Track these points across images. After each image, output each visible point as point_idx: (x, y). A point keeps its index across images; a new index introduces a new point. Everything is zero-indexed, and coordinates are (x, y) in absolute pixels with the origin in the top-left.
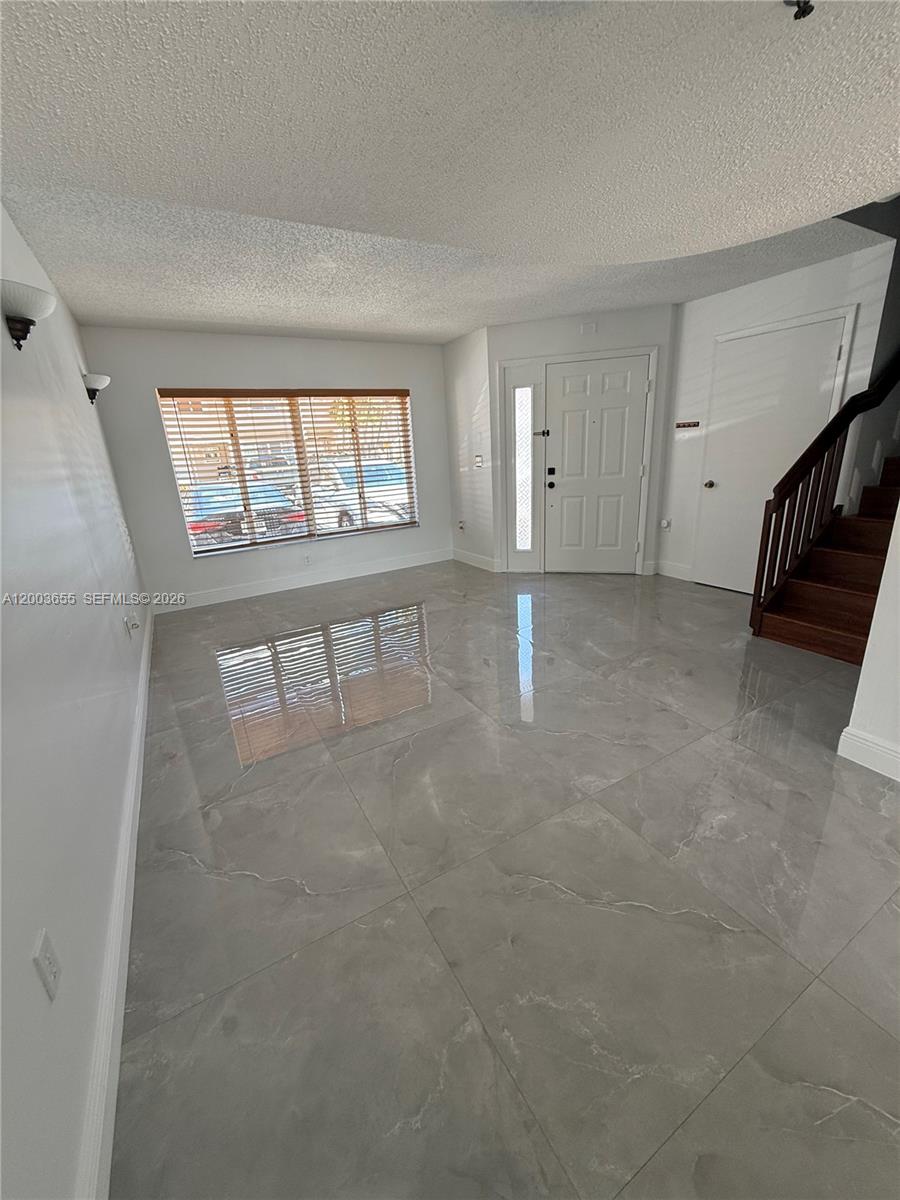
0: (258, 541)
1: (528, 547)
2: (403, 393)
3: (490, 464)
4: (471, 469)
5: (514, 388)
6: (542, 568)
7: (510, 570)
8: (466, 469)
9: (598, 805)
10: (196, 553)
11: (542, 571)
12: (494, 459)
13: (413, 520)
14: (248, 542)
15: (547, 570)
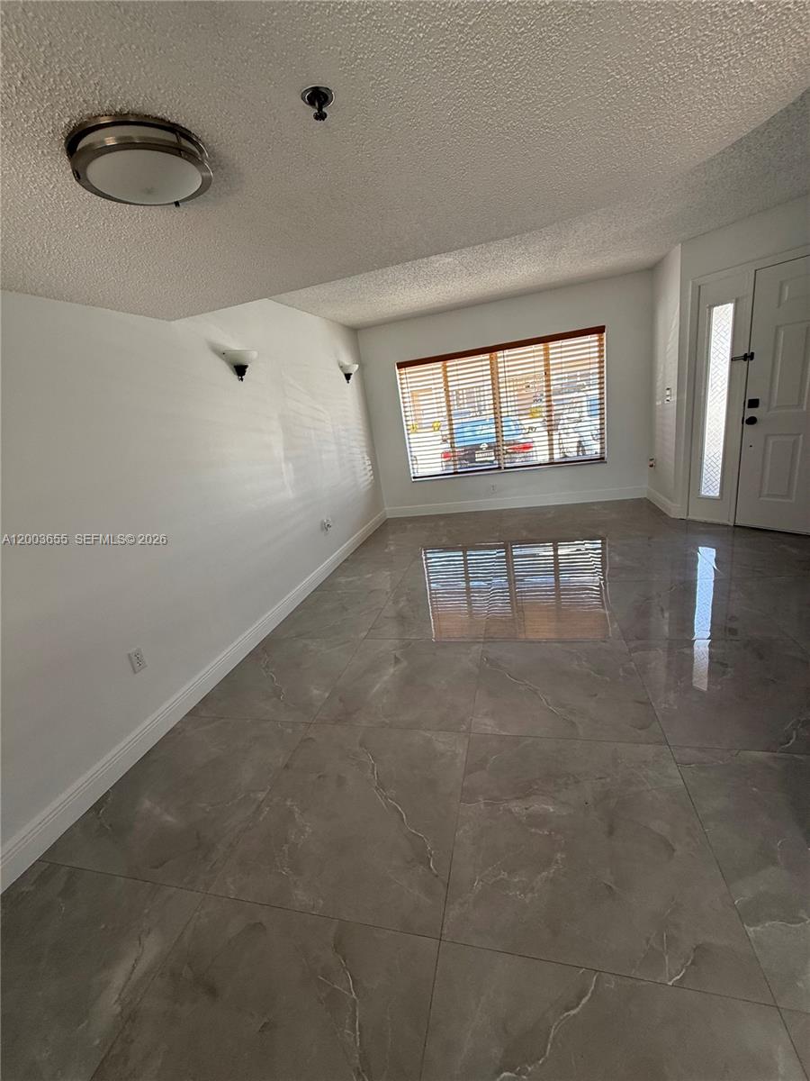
0: (459, 471)
1: (716, 493)
2: (599, 330)
3: (676, 398)
4: (663, 403)
5: (711, 307)
6: (732, 520)
7: (690, 517)
8: (660, 403)
9: (467, 742)
10: (414, 478)
11: (732, 524)
12: (679, 393)
13: (603, 456)
14: (452, 471)
15: (739, 523)
